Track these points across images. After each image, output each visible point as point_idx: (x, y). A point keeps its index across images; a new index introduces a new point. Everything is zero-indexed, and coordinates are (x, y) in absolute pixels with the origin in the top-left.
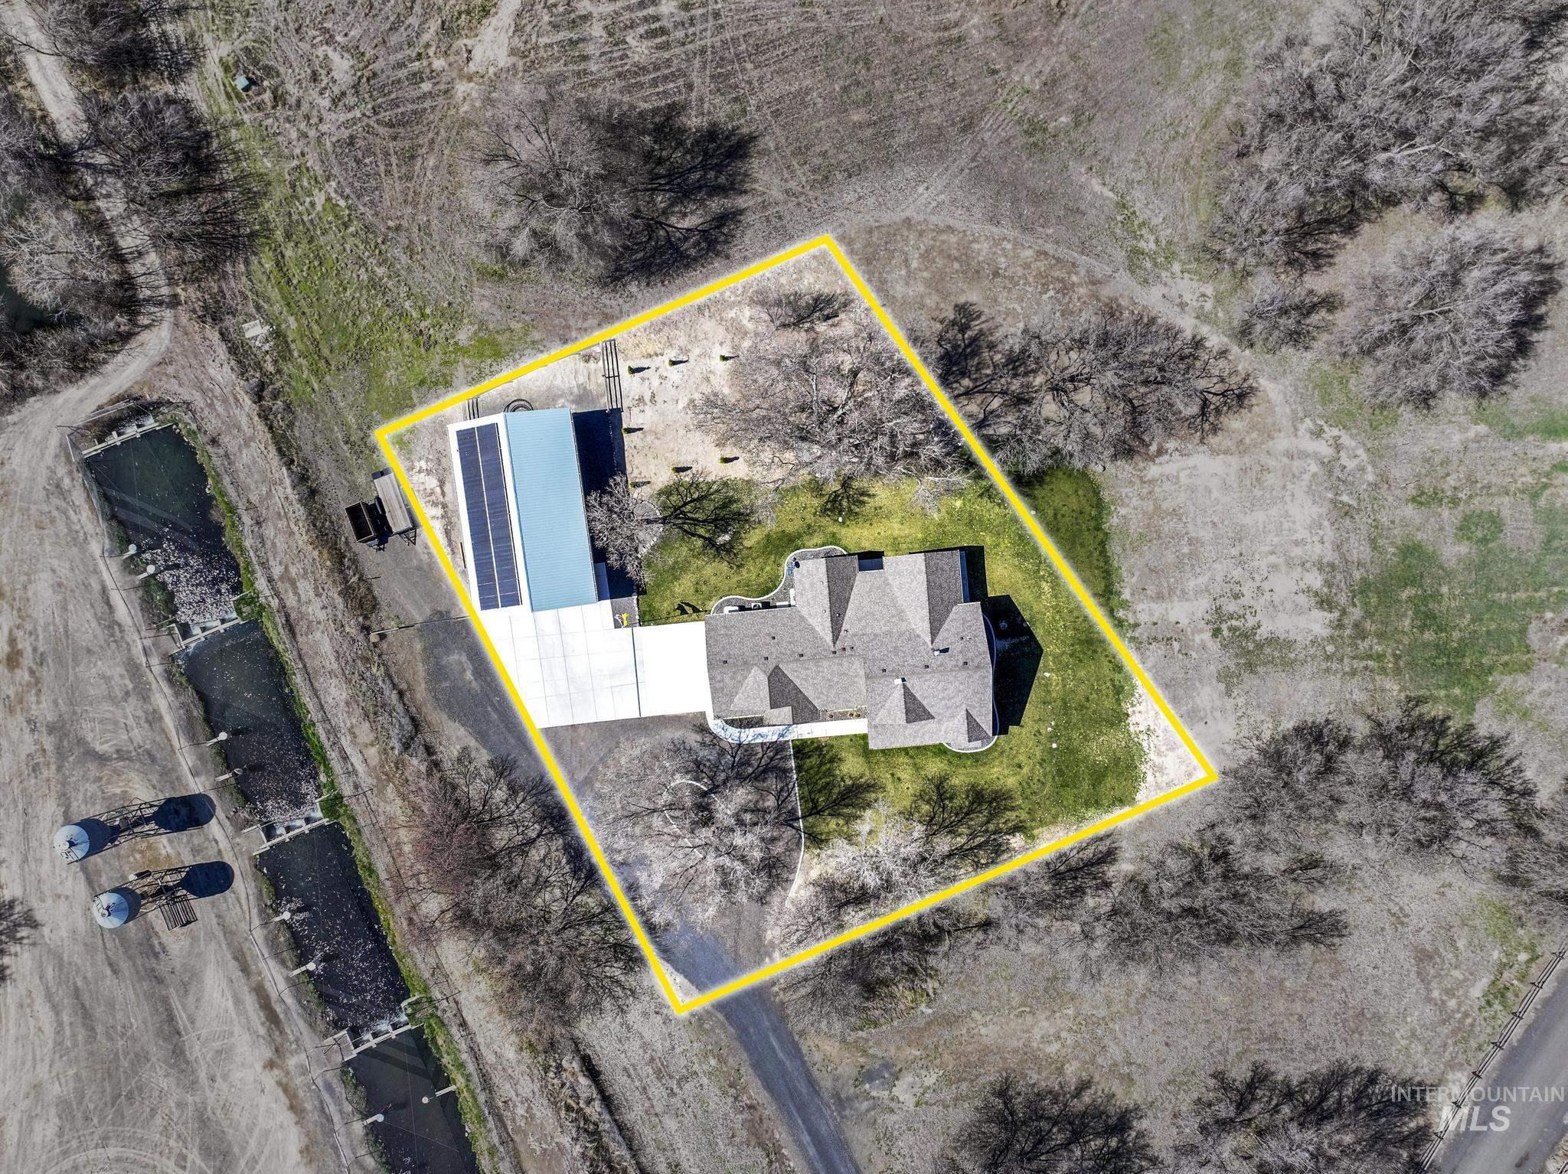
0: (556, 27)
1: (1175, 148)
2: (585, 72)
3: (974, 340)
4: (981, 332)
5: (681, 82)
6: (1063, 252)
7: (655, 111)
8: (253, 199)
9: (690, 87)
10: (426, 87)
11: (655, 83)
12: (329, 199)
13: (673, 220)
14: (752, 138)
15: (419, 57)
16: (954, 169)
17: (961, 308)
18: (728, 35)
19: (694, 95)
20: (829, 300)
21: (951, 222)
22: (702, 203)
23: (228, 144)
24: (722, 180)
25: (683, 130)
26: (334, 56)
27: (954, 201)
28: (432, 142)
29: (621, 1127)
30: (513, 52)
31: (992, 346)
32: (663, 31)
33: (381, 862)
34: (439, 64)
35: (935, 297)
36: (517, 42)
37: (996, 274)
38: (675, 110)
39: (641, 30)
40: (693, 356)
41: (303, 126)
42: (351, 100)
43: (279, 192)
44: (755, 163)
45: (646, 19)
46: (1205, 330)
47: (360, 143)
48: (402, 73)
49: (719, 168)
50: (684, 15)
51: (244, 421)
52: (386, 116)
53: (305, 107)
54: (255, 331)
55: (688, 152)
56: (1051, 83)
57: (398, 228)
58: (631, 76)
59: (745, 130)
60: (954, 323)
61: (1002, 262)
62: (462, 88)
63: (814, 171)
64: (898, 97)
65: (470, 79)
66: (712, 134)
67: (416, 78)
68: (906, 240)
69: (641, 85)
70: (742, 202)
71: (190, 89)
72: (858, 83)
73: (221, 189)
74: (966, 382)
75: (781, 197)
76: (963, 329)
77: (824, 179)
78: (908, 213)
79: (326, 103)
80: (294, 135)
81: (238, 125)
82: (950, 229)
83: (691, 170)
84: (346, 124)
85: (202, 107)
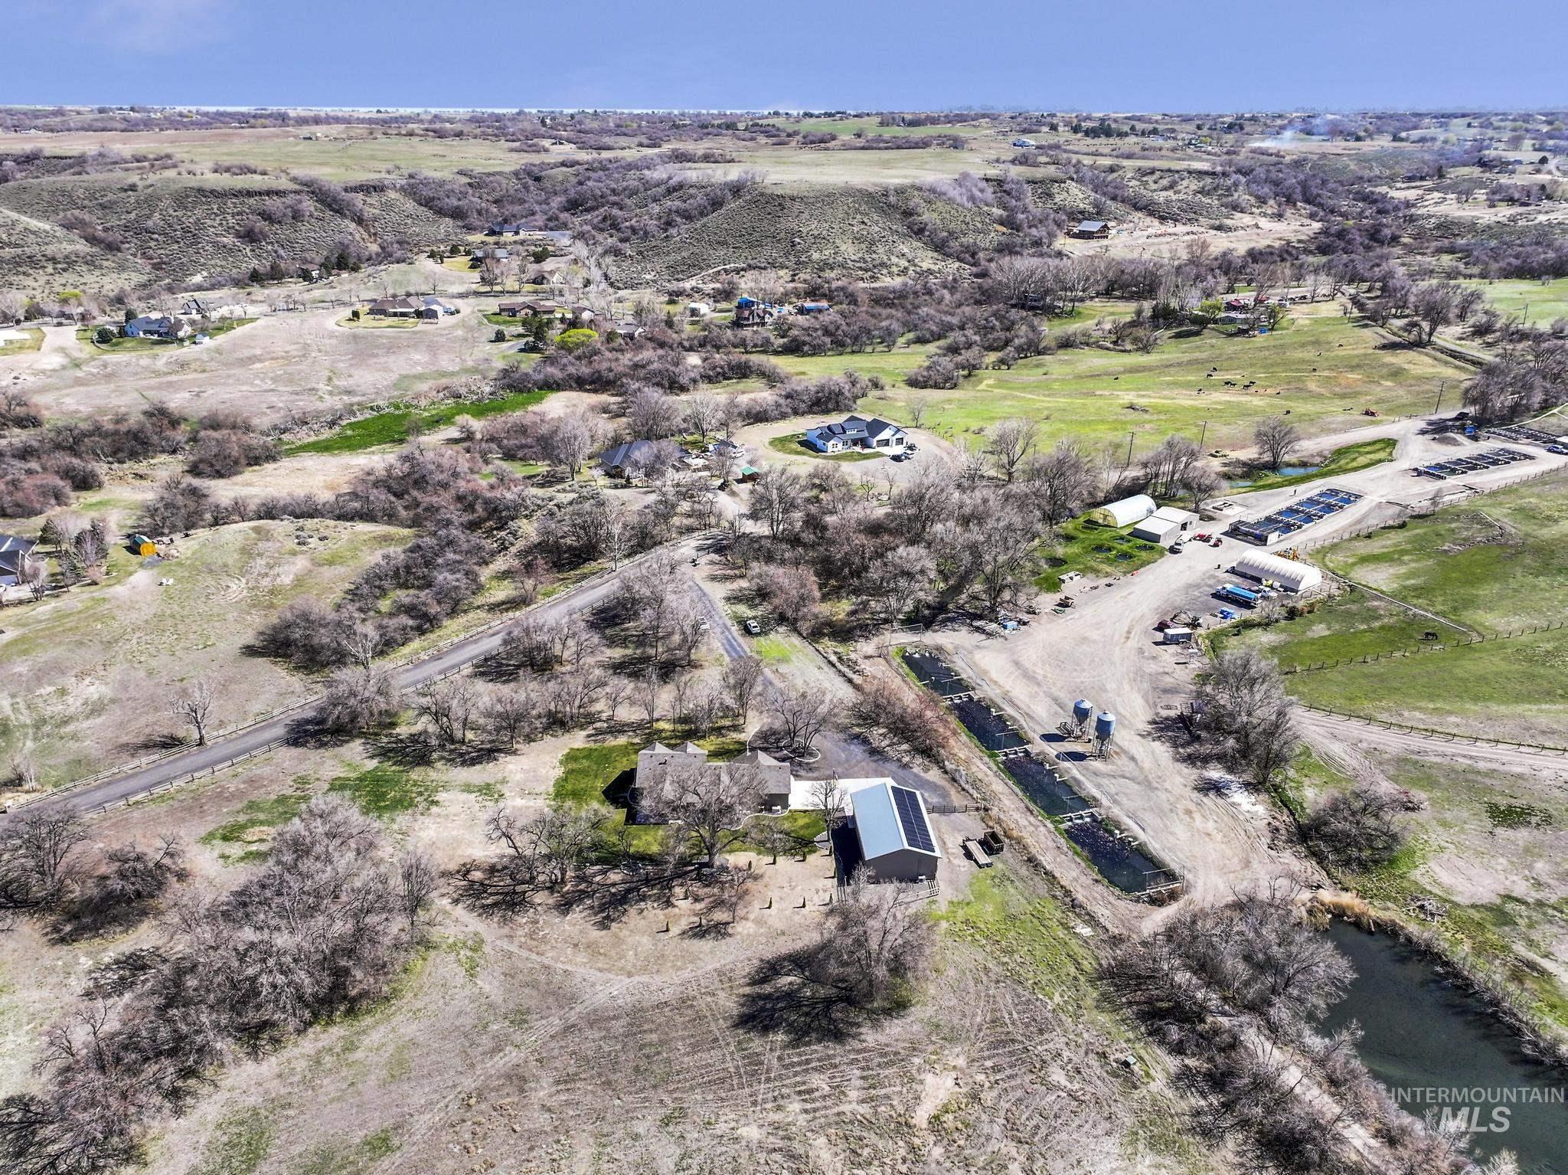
0: (888, 1097)
1: (420, 1004)
2: (863, 1069)
3: (602, 911)
4: (596, 914)
5: (787, 1061)
6: (525, 953)
7: (809, 1044)
8: (1105, 997)
9: (780, 1058)
10: (989, 1064)
11: (808, 1062)
12: (1051, 999)
13: (799, 981)
14: (736, 1026)
15: (997, 1082)
16: (586, 1004)
17: (605, 927)
18: (747, 1090)
19: (778, 1053)
20: (695, 935)
21: (599, 974)
22: (777, 990)
23: (1134, 1029)
24: (761, 1003)
25: (786, 1032)
26: (1064, 1082)
27: (593, 985)
28: (980, 1030)
29: (834, 665)
30: (922, 1082)
31: (592, 908)
32: (799, 1093)
33: (964, 738)
34: (981, 1078)
35: (621, 935)
36: (919, 1088)
37: (576, 945)
38: (795, 1044)
39: (817, 1094)
40: (791, 910)
41: (1080, 1041)
42: (1048, 1057)
43: (1089, 1002)
44: (735, 1012)
45: (814, 1100)
46: (449, 907)
47: (1035, 1030)
48: (1008, 1072)
49: (763, 1009)
50: (781, 1102)
51: (1079, 889)
52: (1017, 1046)
53: (1082, 1051)
54: (1086, 931)
55: (786, 1020)
56: (497, 1049)
57: (998, 982)
58: (826, 1065)
59: (741, 1031)
60: (613, 920)
61: (569, 951)
62: (961, 1062)
63: (692, 1006)
64: (619, 1047)
65: (955, 1067)
66: (766, 1030)
67: (996, 1069)
68: (634, 966)
69: (819, 1060)
70: (747, 990)
71: (1173, 1063)
72: (648, 1057)
73: (1130, 1004)
74: (613, 890)
75: (719, 992)
76: (608, 917)
77: (685, 1001)
78: (628, 980)
79: (1066, 1054)
80: (1086, 1035)
81: (1128, 1041)
82: (600, 970)
83: (782, 1009)
84: (1048, 1041)
85: (1160, 1052)
